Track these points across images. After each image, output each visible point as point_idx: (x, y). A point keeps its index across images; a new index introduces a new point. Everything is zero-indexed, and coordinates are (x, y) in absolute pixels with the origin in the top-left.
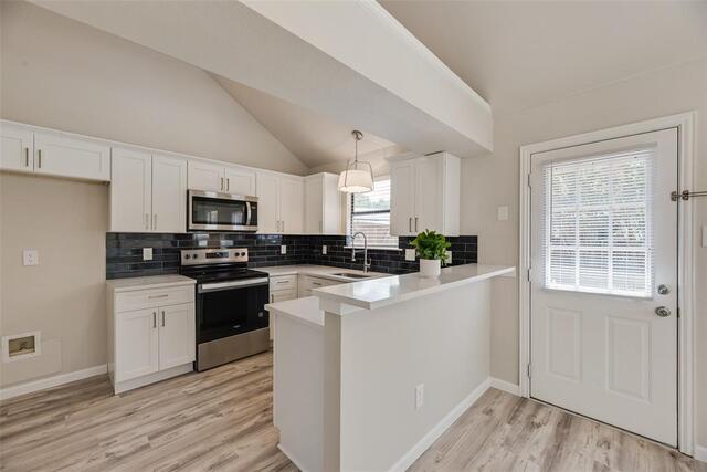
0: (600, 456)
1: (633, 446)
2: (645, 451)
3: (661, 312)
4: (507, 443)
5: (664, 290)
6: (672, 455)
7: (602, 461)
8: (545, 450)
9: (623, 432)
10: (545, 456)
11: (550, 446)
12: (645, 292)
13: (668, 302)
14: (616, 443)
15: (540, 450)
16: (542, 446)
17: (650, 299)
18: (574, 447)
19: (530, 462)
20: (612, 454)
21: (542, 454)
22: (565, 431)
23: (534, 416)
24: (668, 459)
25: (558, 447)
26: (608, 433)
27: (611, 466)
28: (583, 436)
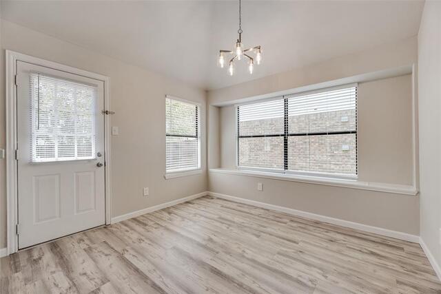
0: (83, 246)
1: (92, 234)
2: (96, 233)
3: (99, 165)
4: (27, 280)
5: (99, 155)
6: (105, 228)
7: (86, 247)
8: (56, 264)
9: (84, 232)
10: (59, 266)
11: (57, 260)
12: (93, 156)
13: (101, 160)
14: (85, 238)
15: (54, 266)
16: (52, 264)
17: (96, 159)
18: (69, 252)
19: (54, 275)
20: (87, 242)
21: (57, 267)
22: (58, 250)
23: (31, 256)
24: (105, 230)
25: (62, 257)
26: (78, 236)
27: (91, 245)
28: (69, 245)
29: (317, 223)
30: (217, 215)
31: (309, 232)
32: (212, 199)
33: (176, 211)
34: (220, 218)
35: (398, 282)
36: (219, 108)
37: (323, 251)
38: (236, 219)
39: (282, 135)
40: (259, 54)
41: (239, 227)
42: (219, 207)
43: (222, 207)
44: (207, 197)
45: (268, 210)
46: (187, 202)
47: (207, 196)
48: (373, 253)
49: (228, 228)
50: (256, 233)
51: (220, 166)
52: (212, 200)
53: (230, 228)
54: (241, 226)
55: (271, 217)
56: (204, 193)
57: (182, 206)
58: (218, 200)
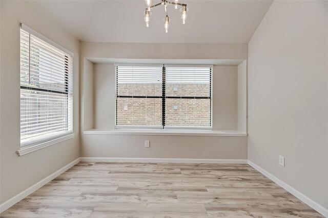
29: (197, 165)
30: (114, 185)
31: (199, 176)
32: (90, 165)
33: (45, 202)
34: (120, 189)
35: (275, 196)
36: (94, 64)
37: (229, 190)
38: (139, 184)
39: (161, 97)
40: (184, 12)
41: (148, 193)
42: (107, 174)
43: (110, 173)
44: (81, 164)
45: (156, 164)
46: (56, 180)
47: (80, 162)
48: (244, 180)
49: (140, 199)
50: (169, 193)
51: (94, 127)
52: (91, 168)
53: (143, 198)
54: (150, 191)
55: (165, 171)
56: (76, 161)
57: (51, 188)
58: (100, 166)
